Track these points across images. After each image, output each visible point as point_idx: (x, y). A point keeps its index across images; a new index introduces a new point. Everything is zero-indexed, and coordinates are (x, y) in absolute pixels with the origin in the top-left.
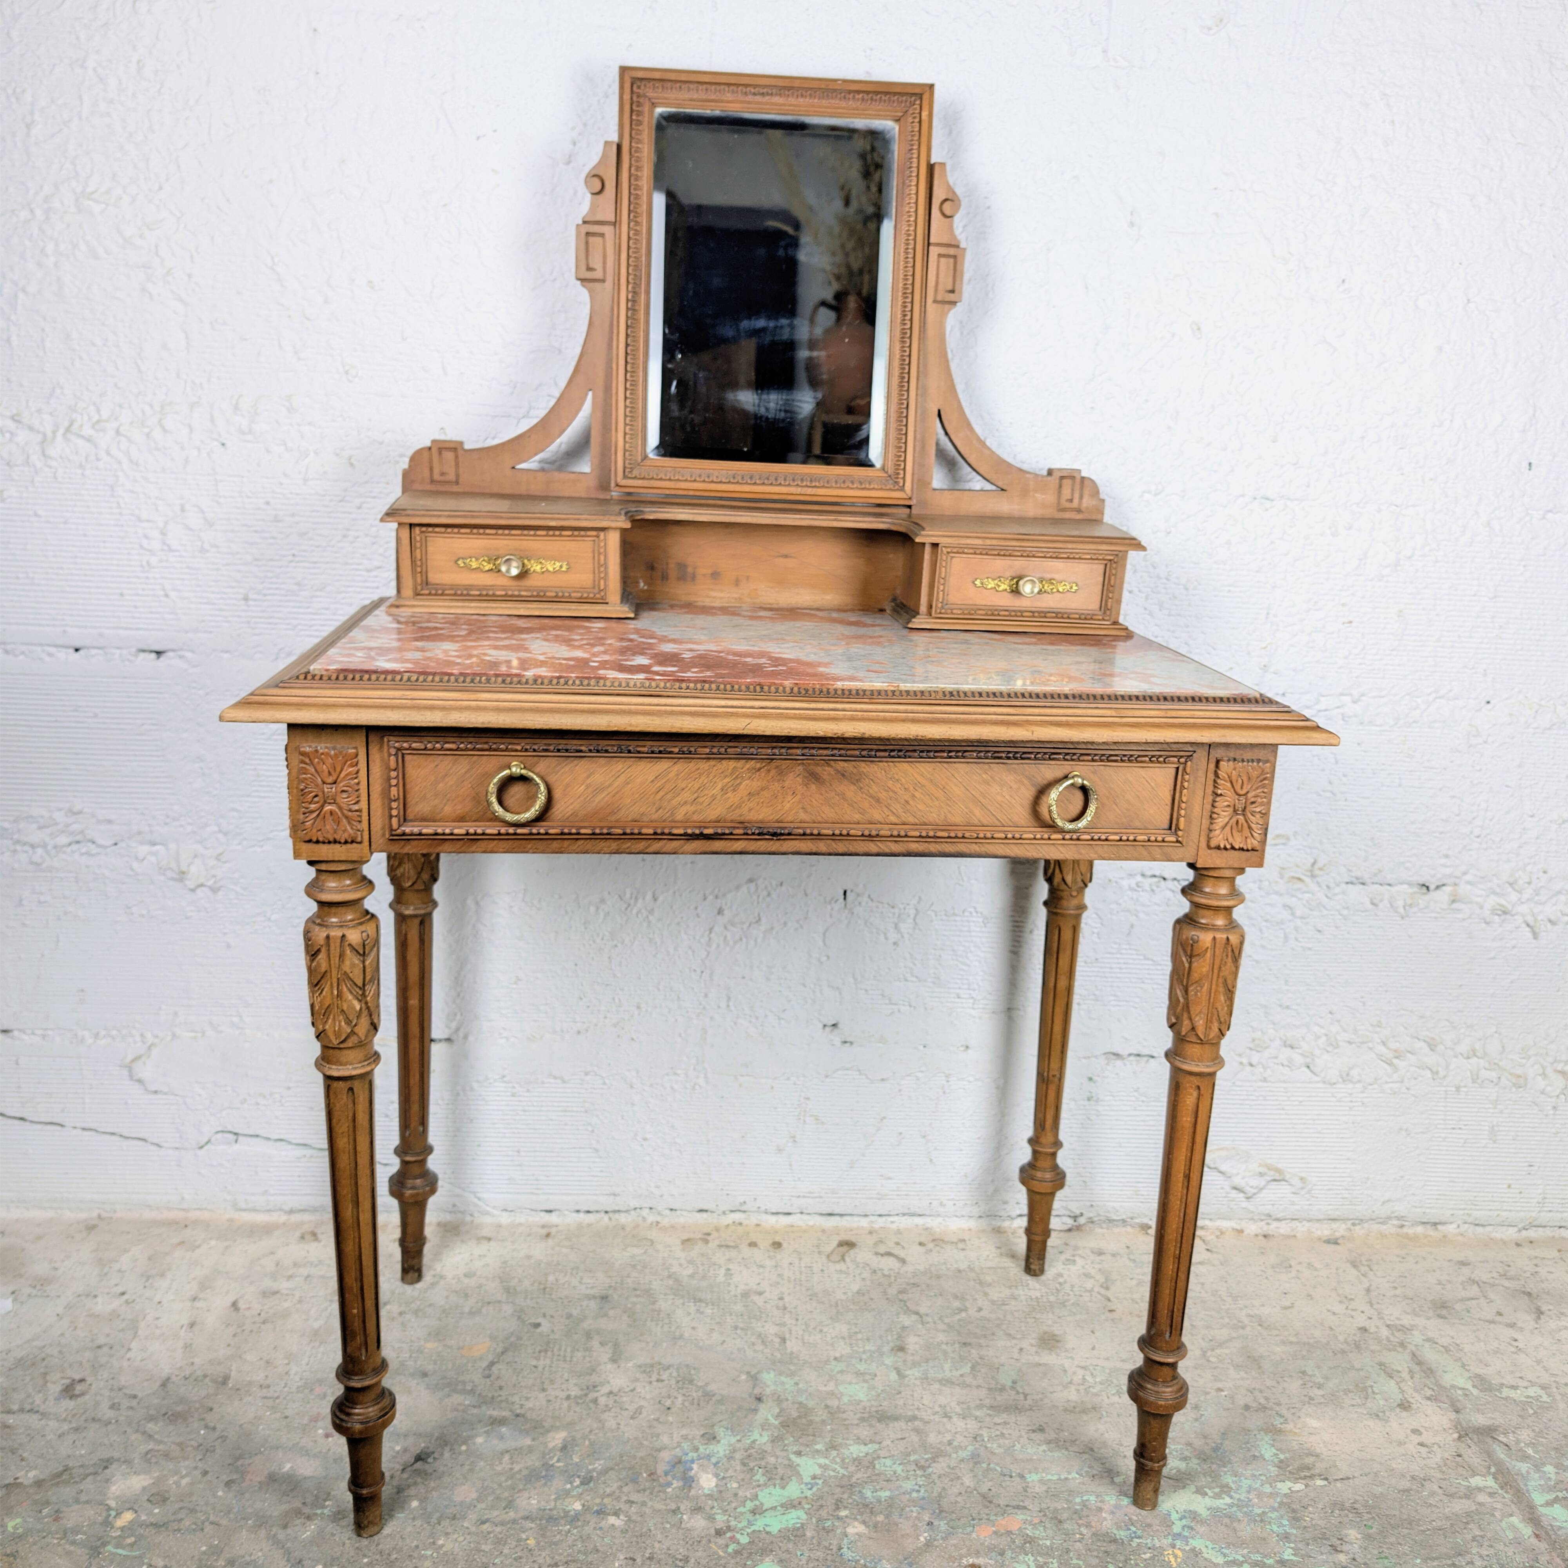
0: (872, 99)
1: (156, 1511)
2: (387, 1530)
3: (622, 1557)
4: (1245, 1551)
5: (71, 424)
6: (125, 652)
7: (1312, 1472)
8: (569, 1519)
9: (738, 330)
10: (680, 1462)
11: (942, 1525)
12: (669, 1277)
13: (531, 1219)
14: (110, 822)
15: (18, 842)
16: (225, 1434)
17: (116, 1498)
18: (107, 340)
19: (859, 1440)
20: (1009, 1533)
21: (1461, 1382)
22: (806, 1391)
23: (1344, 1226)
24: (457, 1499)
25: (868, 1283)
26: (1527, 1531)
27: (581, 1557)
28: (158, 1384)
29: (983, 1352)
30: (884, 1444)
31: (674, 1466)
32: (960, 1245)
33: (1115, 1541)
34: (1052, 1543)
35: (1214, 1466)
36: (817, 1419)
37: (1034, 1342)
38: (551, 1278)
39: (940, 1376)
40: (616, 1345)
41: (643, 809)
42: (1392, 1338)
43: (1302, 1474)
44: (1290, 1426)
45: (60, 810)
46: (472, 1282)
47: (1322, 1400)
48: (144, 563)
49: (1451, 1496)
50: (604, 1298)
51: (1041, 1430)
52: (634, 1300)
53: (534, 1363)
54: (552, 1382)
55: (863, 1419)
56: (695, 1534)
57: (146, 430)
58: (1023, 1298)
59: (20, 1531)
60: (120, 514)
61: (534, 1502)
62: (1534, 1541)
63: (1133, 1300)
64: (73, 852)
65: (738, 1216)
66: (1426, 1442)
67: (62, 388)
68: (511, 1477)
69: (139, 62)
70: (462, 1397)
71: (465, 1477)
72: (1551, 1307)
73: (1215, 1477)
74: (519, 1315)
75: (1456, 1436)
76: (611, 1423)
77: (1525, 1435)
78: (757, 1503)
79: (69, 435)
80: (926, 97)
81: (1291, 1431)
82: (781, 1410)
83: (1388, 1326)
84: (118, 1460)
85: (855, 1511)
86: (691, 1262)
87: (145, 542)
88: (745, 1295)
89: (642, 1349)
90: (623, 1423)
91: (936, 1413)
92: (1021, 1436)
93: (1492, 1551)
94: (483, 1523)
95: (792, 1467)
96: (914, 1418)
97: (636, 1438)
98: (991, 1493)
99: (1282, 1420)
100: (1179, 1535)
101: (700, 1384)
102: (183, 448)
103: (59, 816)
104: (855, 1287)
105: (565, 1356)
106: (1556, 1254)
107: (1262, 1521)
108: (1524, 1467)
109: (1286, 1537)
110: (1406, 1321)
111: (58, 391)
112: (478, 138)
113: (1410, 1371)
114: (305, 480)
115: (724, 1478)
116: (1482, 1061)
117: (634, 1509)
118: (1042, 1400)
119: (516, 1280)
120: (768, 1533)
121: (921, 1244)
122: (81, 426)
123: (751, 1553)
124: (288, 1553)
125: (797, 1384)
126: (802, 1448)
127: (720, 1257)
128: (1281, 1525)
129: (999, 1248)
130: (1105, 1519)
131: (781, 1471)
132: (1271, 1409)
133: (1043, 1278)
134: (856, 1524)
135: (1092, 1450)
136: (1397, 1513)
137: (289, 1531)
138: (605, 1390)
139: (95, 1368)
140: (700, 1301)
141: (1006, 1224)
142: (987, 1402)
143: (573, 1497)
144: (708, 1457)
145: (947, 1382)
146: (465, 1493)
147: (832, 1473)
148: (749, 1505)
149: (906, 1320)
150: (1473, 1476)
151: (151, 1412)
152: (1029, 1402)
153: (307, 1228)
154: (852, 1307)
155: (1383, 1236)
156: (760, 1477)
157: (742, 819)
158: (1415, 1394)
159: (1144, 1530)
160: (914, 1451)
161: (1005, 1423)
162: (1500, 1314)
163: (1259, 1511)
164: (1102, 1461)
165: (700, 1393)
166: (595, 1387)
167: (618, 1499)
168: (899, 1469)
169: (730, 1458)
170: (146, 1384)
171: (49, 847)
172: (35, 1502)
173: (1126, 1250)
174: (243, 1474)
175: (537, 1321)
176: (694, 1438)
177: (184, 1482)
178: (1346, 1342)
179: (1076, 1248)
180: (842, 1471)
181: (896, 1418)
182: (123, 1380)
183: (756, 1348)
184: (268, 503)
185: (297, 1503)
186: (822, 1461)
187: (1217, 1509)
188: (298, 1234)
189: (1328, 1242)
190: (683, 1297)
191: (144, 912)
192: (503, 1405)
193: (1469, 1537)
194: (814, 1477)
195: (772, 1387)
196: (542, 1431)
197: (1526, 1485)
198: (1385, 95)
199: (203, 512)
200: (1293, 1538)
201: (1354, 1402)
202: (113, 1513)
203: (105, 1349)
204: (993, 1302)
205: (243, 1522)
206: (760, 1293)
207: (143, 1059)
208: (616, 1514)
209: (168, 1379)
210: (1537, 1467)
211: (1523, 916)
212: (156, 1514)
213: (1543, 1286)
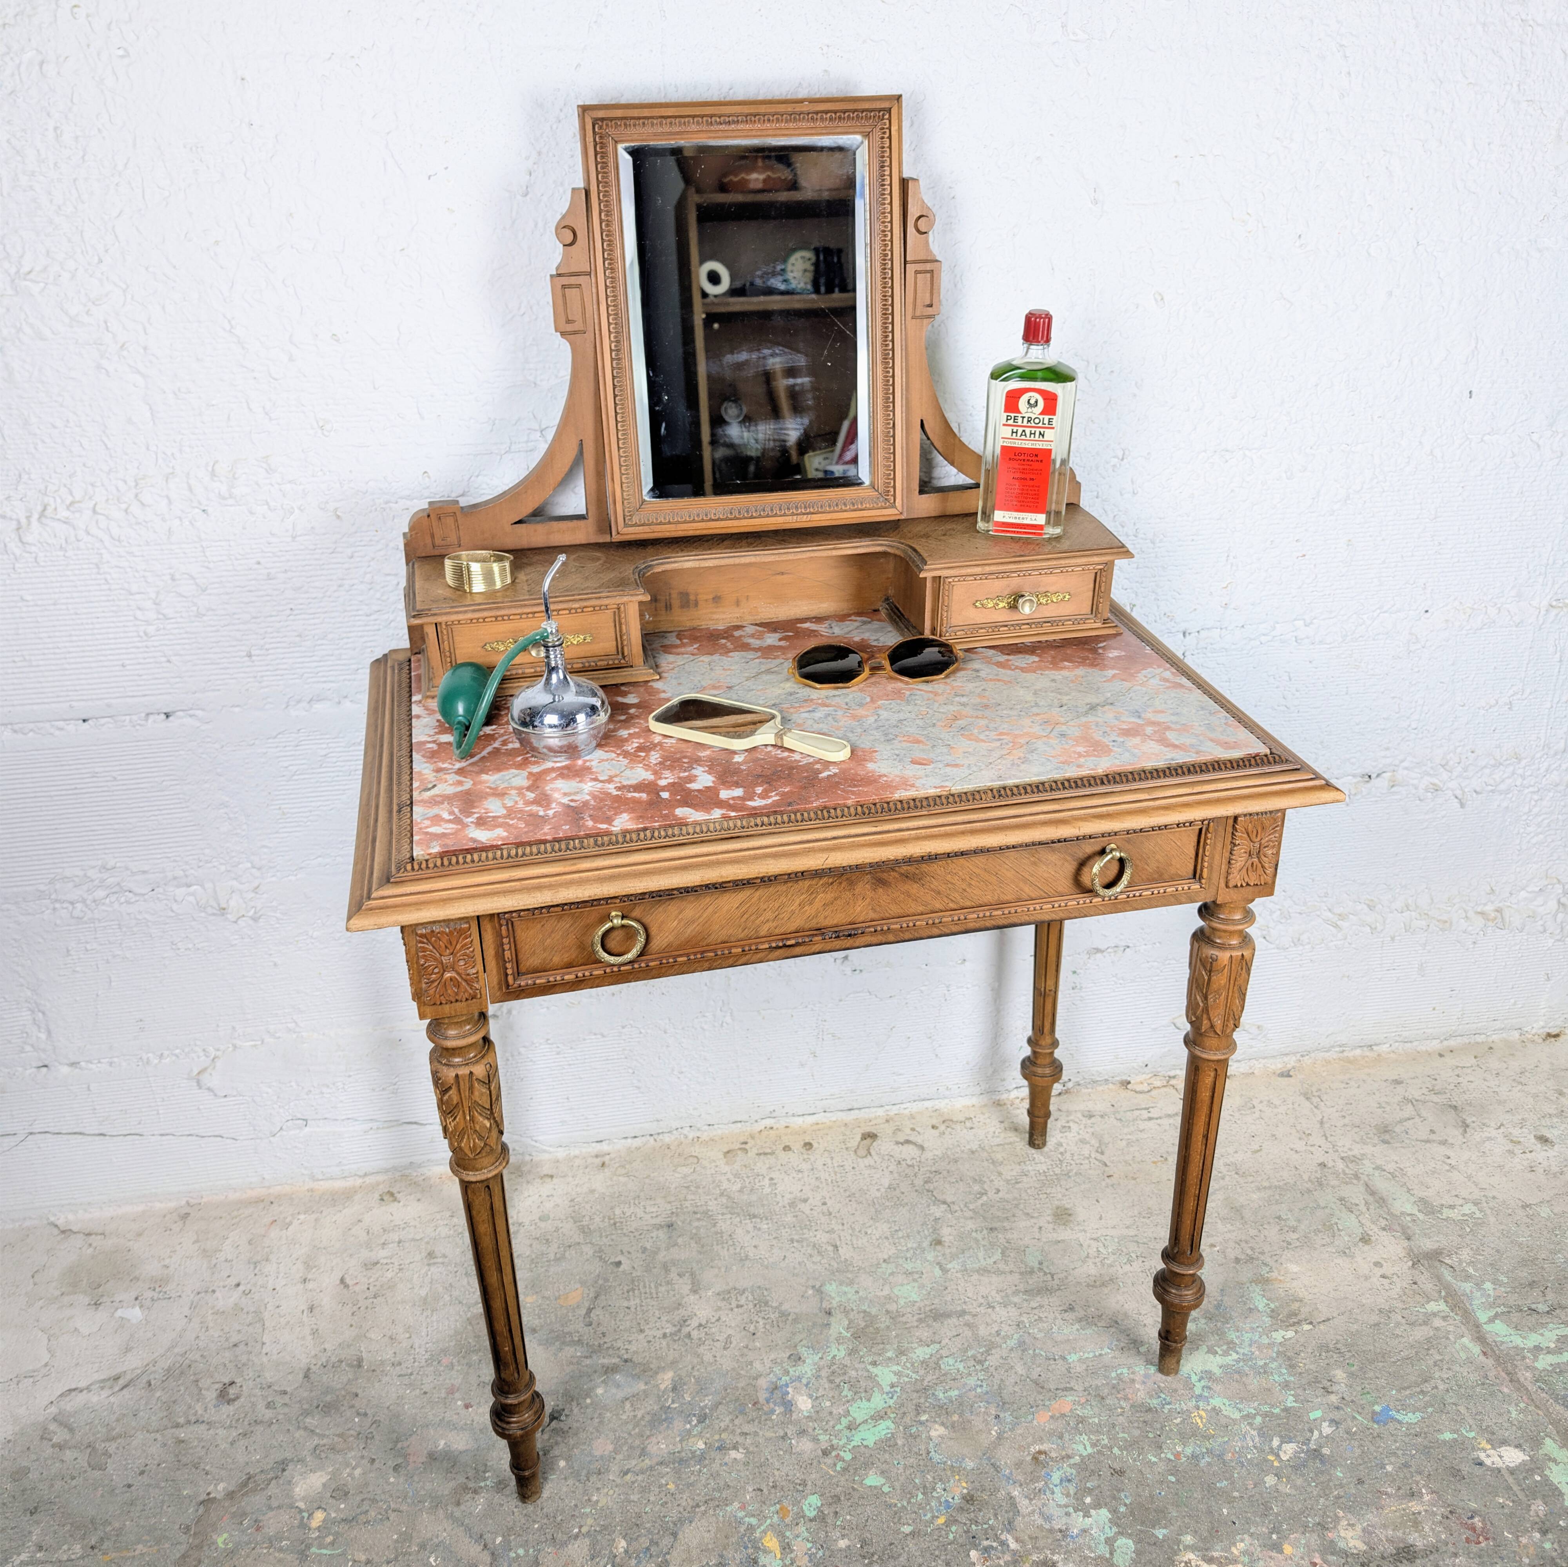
0: (840, 118)
1: (342, 1506)
2: (546, 1494)
3: (751, 1489)
4: (1256, 1404)
5: (45, 510)
6: (134, 718)
7: (1299, 1317)
8: (697, 1459)
9: (722, 366)
10: (776, 1388)
11: (1007, 1416)
12: (722, 1194)
13: (584, 1150)
14: (144, 872)
15: (56, 901)
16: (376, 1418)
17: (303, 1499)
18: (68, 421)
19: (922, 1343)
20: (1063, 1415)
21: (1409, 1208)
22: (866, 1298)
23: (1294, 1058)
24: (597, 1453)
25: (896, 1175)
26: (1476, 1349)
27: (717, 1495)
28: (301, 1376)
29: (1009, 1236)
30: (944, 1343)
31: (772, 1393)
32: (968, 1124)
33: (1149, 1410)
34: (1100, 1420)
35: (1219, 1324)
36: (883, 1326)
37: (1049, 1219)
38: (618, 1211)
39: (976, 1266)
40: (692, 1274)
41: (731, 931)
42: (1347, 1171)
43: (1291, 1321)
44: (1274, 1275)
45: (93, 867)
46: (547, 1226)
47: (1298, 1244)
48: (142, 634)
49: (1412, 1324)
50: (670, 1226)
51: (1071, 1309)
52: (696, 1224)
53: (626, 1304)
54: (647, 1322)
55: (920, 1320)
56: (806, 1457)
57: (124, 506)
58: (1032, 1173)
59: (230, 1545)
60: (110, 589)
61: (663, 1446)
62: (1482, 1358)
63: (1126, 1162)
64: (112, 903)
65: (769, 1122)
66: (1388, 1274)
67: (29, 474)
68: (637, 1425)
69: (56, 129)
70: (572, 1349)
71: (598, 1431)
72: (1474, 1119)
73: (1221, 1333)
74: (600, 1254)
75: (1410, 1263)
76: (708, 1357)
77: (1465, 1254)
78: (850, 1418)
79: (44, 520)
80: (894, 111)
81: (1276, 1279)
82: (850, 1321)
83: (1342, 1158)
84: (292, 1460)
85: (933, 1414)
86: (737, 1176)
87: (139, 614)
88: (792, 1204)
89: (717, 1276)
90: (718, 1355)
91: (980, 1305)
92: (1055, 1318)
93: (1451, 1373)
94: (626, 1473)
95: (871, 1377)
96: (963, 1313)
97: (733, 1369)
98: (1042, 1379)
99: (1268, 1269)
100: (1200, 1396)
101: (774, 1304)
102: (164, 520)
103: (91, 873)
104: (886, 1182)
105: (651, 1293)
106: (1473, 1061)
107: (1265, 1372)
108: (1467, 1287)
109: (1286, 1385)
110: (1357, 1151)
111: (25, 477)
112: (429, 178)
113: (1366, 1203)
114: (294, 538)
115: (817, 1398)
116: (1413, 913)
117: (749, 1441)
118: (1066, 1278)
119: (587, 1218)
120: (866, 1447)
121: (933, 1127)
122: (56, 509)
123: (856, 1469)
124: (468, 1530)
125: (857, 1292)
126: (876, 1358)
127: (761, 1166)
128: (1282, 1374)
129: (1002, 1122)
130: (1139, 1390)
131: (863, 1384)
132: (1258, 1259)
133: (1046, 1149)
134: (937, 1426)
135: (1116, 1322)
136: (1372, 1348)
137: (463, 1507)
138: (694, 1323)
139: (239, 1368)
140: (755, 1216)
141: (1004, 1096)
142: (1021, 1287)
143: (694, 1436)
144: (799, 1379)
145: (984, 1271)
146: (602, 1446)
147: (906, 1379)
148: (845, 1422)
149: (938, 1211)
150: (1428, 1302)
151: (305, 1407)
152: (1056, 1282)
153: (383, 1188)
154: (887, 1204)
155: (1328, 1062)
156: (847, 1392)
157: (819, 926)
158: (1373, 1226)
159: (1172, 1396)
160: (970, 1347)
161: (1041, 1306)
162: (1432, 1131)
163: (1261, 1363)
164: (1126, 1332)
165: (777, 1315)
166: (685, 1321)
167: (733, 1432)
168: (961, 1366)
169: (818, 1377)
170: (290, 1377)
171: (88, 902)
172: (234, 1515)
173: (1112, 1109)
174: (406, 1456)
175: (617, 1260)
176: (782, 1362)
177: (358, 1472)
178: (1310, 1180)
179: (1069, 1113)
180: (914, 1376)
181: (947, 1315)
182: (269, 1376)
183: (814, 1259)
184: (259, 563)
185: (462, 1479)
186: (896, 1368)
187: (1227, 1366)
188: (377, 1196)
189: (1282, 1075)
190: (738, 1214)
191: (190, 946)
192: (611, 1352)
193: (1431, 1362)
194: (892, 1386)
195: (838, 1299)
196: (650, 1373)
197: (1471, 1305)
198: (1341, 46)
199: (193, 578)
200: (1292, 1385)
201: (1324, 1242)
202: (306, 1515)
203: (242, 1346)
204: (1008, 1181)
205: (420, 1506)
206: (805, 1201)
207: (209, 1071)
208: (735, 1448)
209: (309, 1369)
210: (1479, 1285)
211: (1453, 790)
212: (343, 1510)
213: (1466, 1097)
